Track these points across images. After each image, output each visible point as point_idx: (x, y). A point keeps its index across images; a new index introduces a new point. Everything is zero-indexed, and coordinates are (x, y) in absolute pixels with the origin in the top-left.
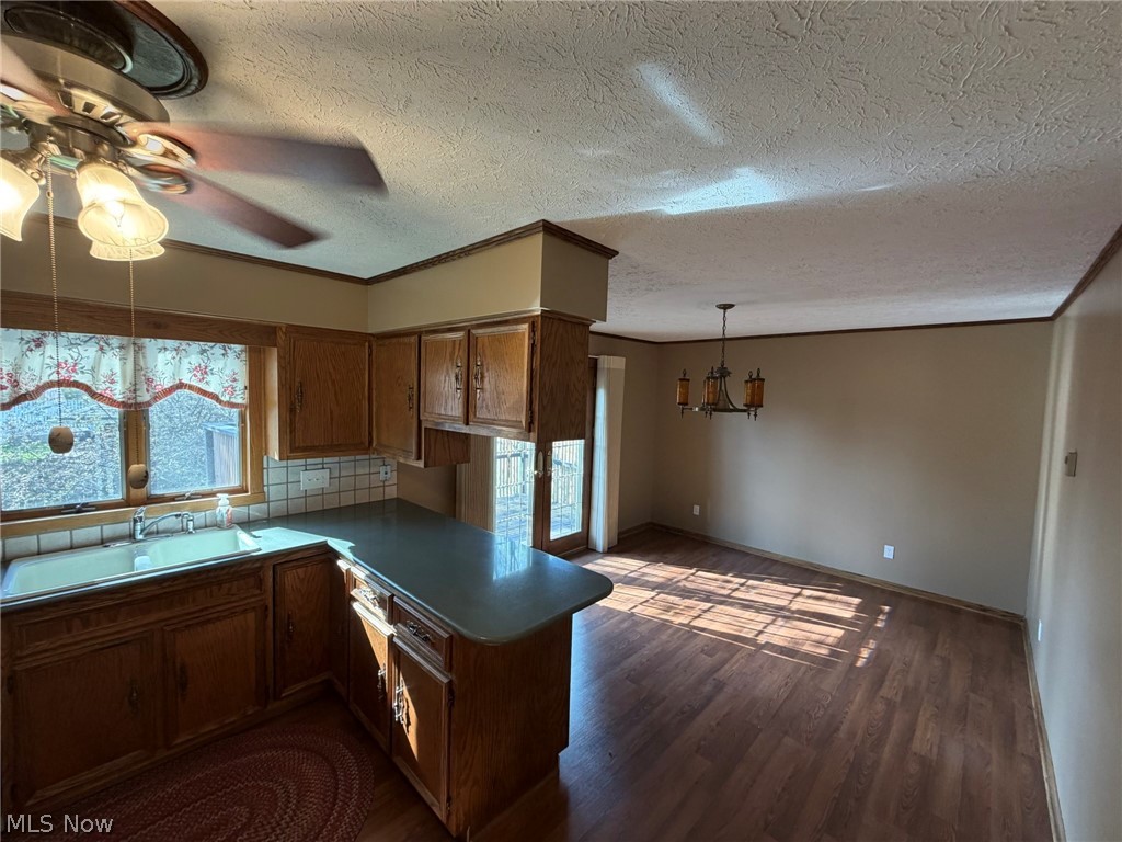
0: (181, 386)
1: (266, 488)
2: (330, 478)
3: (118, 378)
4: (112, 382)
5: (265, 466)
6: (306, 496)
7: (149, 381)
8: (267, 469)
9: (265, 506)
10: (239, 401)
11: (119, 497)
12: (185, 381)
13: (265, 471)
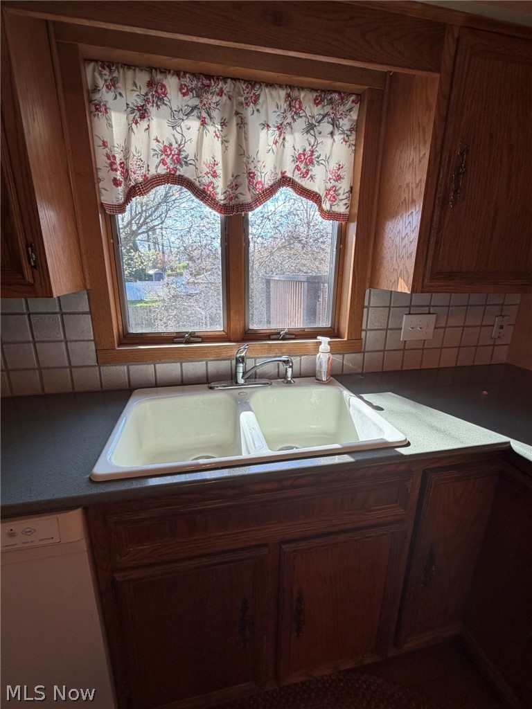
0: (284, 181)
1: (363, 333)
2: (435, 328)
3: (220, 172)
4: (215, 175)
5: (366, 304)
6: (404, 349)
7: (251, 175)
8: (368, 307)
9: (359, 356)
10: (341, 208)
11: (219, 328)
12: (289, 174)
13: (365, 310)
